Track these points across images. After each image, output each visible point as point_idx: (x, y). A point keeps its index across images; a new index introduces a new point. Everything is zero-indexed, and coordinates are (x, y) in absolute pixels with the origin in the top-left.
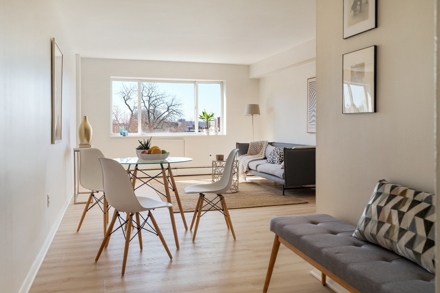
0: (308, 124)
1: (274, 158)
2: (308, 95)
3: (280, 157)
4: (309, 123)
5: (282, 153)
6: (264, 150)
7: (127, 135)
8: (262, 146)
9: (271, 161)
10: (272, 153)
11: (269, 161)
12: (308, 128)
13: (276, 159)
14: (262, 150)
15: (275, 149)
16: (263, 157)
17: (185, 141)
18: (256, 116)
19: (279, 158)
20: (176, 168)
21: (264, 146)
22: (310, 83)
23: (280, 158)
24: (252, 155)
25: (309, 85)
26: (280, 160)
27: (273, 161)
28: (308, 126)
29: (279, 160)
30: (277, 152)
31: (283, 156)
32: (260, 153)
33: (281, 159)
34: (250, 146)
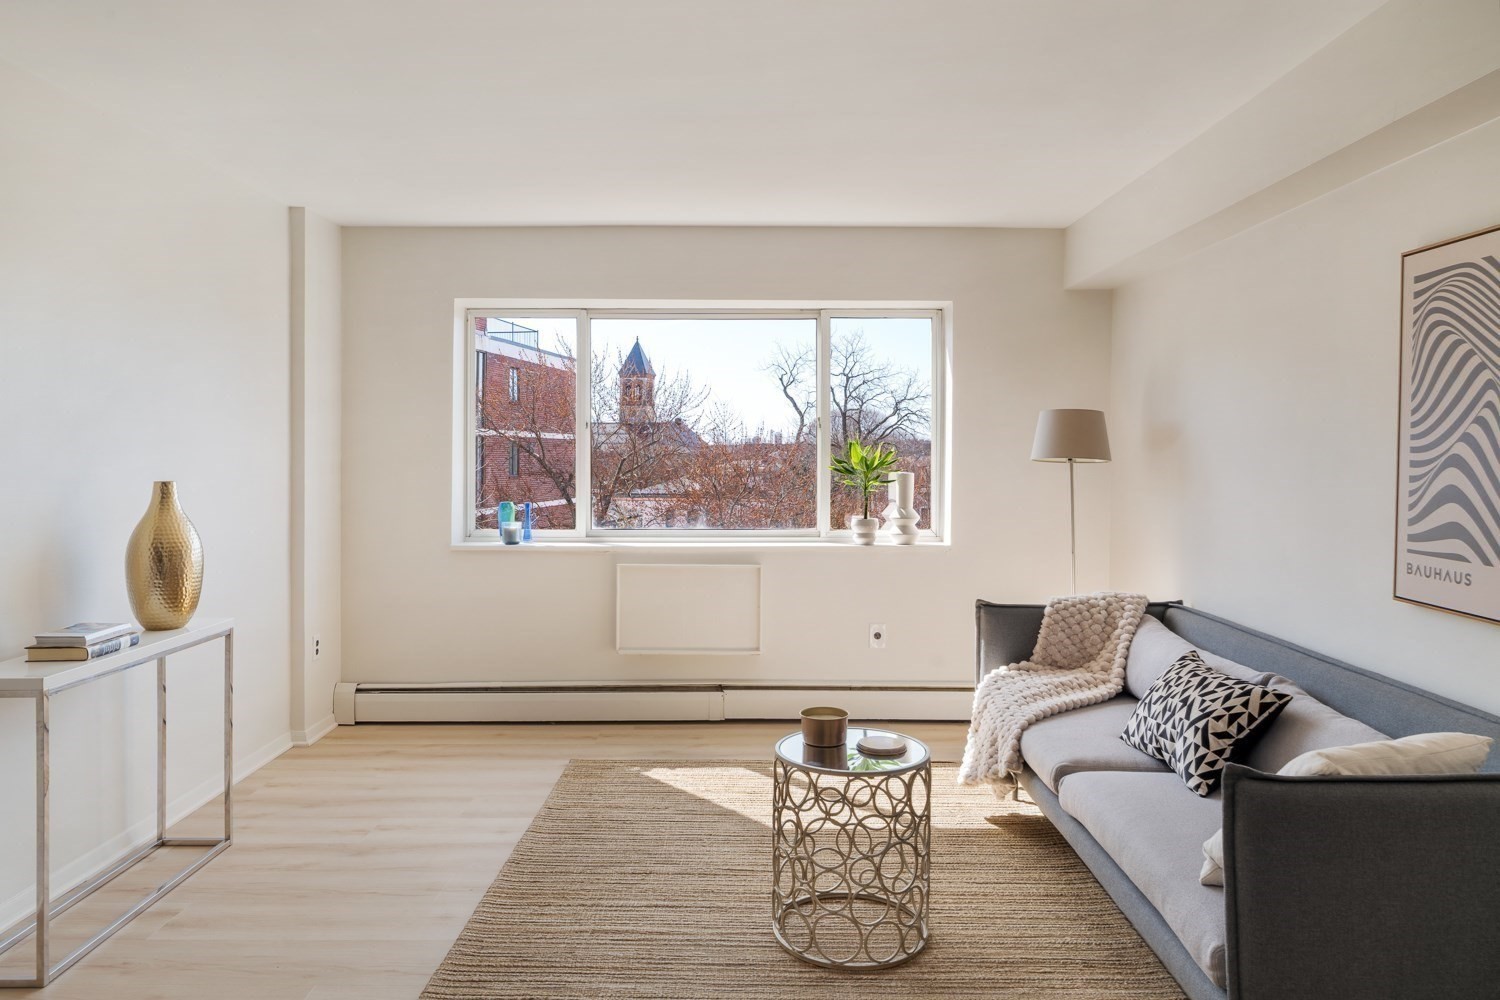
0: (1404, 544)
1: (1163, 735)
2: (1408, 355)
3: (1206, 743)
4: (1412, 538)
5: (1218, 718)
6: (1122, 646)
7: (527, 537)
8: (1110, 623)
9: (1150, 748)
10: (1155, 696)
11: (1136, 739)
12: (1402, 568)
13: (1179, 747)
14: (1109, 646)
15: (1173, 675)
16: (1113, 686)
17: (759, 569)
18: (1085, 468)
19: (1197, 747)
20: (720, 688)
21: (1122, 623)
22: (1418, 279)
23: (1202, 751)
24: (1055, 665)
25: (1417, 294)
26: (1204, 768)
27: (1159, 750)
28: (1405, 558)
29: (1199, 761)
30: (1185, 701)
31: (1225, 743)
32: (1101, 662)
33: (1211, 757)
34: (1045, 621)
